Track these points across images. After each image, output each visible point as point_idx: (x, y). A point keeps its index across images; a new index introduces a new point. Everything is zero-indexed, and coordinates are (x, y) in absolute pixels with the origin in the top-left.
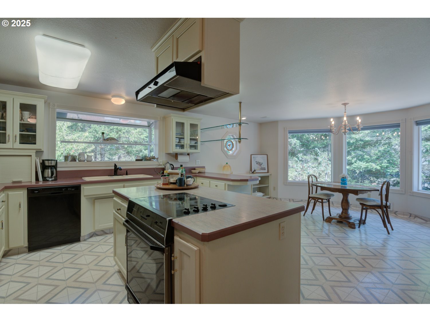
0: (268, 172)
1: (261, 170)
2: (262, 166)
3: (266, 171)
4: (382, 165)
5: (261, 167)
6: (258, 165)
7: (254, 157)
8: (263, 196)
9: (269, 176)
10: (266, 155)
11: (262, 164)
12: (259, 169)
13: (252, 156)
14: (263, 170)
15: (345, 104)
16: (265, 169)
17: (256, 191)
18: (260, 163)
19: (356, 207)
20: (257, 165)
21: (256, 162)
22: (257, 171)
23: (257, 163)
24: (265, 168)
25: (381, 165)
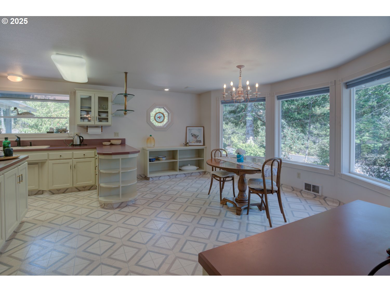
0: (204, 145)
1: (196, 143)
2: (198, 138)
3: (202, 144)
4: (363, 138)
5: (196, 140)
6: (194, 138)
7: (189, 129)
8: (197, 169)
9: (204, 149)
10: (203, 128)
11: (197, 137)
12: (194, 142)
13: (187, 128)
14: (199, 143)
15: (240, 67)
16: (201, 142)
17: (189, 165)
18: (195, 135)
19: (287, 188)
20: (192, 137)
21: (192, 134)
22: (190, 144)
23: (192, 136)
24: (201, 140)
25: (361, 139)
